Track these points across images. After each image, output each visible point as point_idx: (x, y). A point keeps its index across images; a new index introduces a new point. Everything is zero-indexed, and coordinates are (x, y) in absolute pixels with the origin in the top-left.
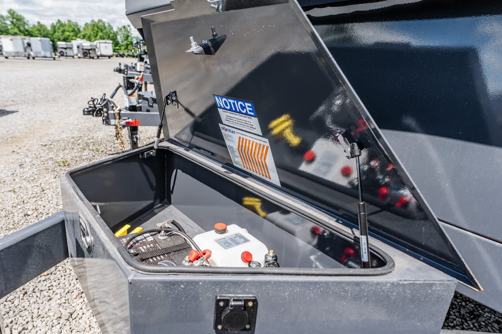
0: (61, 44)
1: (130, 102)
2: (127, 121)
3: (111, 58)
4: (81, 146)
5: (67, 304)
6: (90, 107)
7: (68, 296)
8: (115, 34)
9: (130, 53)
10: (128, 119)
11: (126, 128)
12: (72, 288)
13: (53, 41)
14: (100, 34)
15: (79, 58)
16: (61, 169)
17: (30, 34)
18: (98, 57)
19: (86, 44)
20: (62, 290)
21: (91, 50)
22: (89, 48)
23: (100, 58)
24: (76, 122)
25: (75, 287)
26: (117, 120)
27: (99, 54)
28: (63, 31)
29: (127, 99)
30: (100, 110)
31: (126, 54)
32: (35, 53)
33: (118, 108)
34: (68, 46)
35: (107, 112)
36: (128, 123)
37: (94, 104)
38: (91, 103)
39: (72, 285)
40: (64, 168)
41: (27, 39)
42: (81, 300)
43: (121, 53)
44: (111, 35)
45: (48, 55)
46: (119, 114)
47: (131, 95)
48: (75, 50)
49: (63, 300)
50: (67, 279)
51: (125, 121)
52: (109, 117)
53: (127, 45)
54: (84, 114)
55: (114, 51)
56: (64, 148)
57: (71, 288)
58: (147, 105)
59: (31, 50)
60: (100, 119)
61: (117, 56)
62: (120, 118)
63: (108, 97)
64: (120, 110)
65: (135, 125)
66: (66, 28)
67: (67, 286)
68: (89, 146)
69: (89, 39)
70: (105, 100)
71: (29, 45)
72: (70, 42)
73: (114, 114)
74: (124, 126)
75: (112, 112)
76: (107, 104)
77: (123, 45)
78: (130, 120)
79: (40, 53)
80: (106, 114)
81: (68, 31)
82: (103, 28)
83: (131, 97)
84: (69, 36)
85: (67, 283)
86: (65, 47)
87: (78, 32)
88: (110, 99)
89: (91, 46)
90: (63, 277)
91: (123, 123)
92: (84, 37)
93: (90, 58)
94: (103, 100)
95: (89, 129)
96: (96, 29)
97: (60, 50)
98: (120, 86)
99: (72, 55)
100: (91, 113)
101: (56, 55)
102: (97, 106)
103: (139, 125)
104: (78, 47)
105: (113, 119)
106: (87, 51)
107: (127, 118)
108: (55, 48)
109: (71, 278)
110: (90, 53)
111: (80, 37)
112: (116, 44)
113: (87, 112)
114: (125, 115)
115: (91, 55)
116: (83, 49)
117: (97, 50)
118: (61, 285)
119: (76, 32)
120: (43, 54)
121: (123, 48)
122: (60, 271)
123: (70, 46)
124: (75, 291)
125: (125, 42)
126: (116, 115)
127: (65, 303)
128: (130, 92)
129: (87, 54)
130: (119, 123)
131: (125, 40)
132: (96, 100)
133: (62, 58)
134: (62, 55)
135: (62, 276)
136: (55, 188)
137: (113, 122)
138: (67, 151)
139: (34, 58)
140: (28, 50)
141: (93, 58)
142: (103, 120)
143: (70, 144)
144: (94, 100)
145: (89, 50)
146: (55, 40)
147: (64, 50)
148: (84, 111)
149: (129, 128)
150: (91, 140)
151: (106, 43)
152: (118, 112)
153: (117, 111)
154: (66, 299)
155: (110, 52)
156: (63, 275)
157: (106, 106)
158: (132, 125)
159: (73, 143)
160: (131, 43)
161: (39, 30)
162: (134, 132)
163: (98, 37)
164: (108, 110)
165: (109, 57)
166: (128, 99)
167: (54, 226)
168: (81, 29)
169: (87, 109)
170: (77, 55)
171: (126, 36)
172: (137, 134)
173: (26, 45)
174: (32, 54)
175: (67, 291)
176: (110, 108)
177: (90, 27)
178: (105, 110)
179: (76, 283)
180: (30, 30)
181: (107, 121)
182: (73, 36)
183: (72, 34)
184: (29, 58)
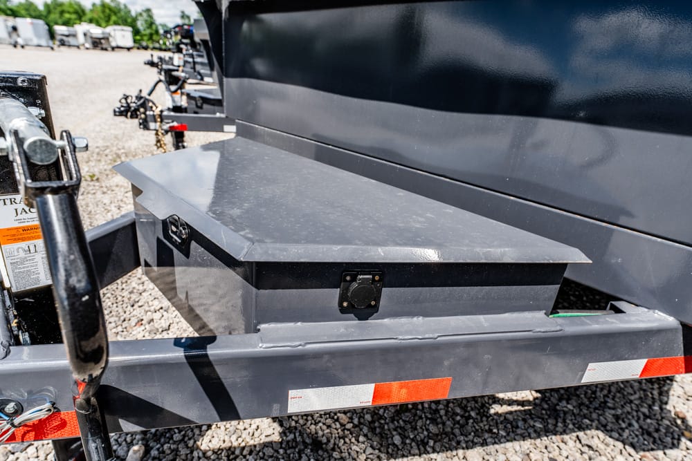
0: (60, 29)
1: (174, 101)
2: (171, 124)
3: (131, 50)
4: (110, 157)
5: (125, 333)
6: (122, 106)
7: (125, 324)
8: (135, 20)
9: (157, 45)
10: (173, 122)
11: (169, 134)
12: (129, 316)
13: (48, 24)
14: (114, 18)
15: (87, 49)
16: (88, 185)
17: (14, 14)
18: (113, 49)
19: (96, 31)
20: (117, 319)
21: (103, 38)
22: (101, 36)
23: (116, 49)
24: (98, 129)
25: (132, 315)
26: (158, 124)
27: (114, 44)
28: (62, 13)
29: (170, 98)
30: (136, 110)
31: (151, 46)
32: (25, 40)
33: (159, 109)
34: (71, 33)
35: (144, 113)
36: (172, 129)
37: (127, 103)
38: (123, 101)
39: (128, 313)
40: (92, 183)
41: (11, 21)
42: (143, 328)
43: (144, 44)
44: (129, 20)
45: (43, 42)
46: (161, 116)
47: (175, 92)
48: (81, 39)
49: (120, 329)
50: (120, 306)
51: (168, 125)
52: (149, 119)
53: (151, 35)
54: (115, 115)
55: (135, 41)
56: (87, 160)
57: (127, 316)
58: (194, 106)
59: (18, 36)
60: (136, 121)
61: (138, 48)
62: (161, 122)
63: (144, 94)
64: (162, 111)
65: (180, 130)
66: (66, 8)
67: (122, 314)
68: (120, 158)
69: (99, 25)
70: (141, 98)
71: (15, 29)
72: (73, 26)
73: (154, 116)
74: (167, 132)
75: (151, 113)
76: (144, 103)
77: (145, 35)
78: (175, 124)
79: (31, 40)
80: (143, 116)
81: (69, 12)
82: (116, 11)
83: (174, 95)
84: (70, 19)
85: (120, 310)
86: (66, 33)
87: (81, 14)
88: (148, 97)
89: (103, 33)
90: (115, 305)
91: (166, 127)
92: (91, 21)
93: (102, 49)
94: (139, 98)
95: (116, 137)
96: (107, 11)
97: (58, 37)
98: (160, 81)
99: (77, 44)
100: (124, 114)
101: (54, 44)
102: (132, 105)
103: (186, 130)
104: (85, 35)
105: (152, 122)
106: (98, 40)
107: (170, 121)
108: (52, 35)
109: (125, 305)
110: (101, 43)
111: (85, 21)
112: (136, 32)
113: (119, 112)
114: (168, 117)
115: (104, 46)
116: (92, 38)
117: (111, 39)
118: (113, 313)
119: (80, 14)
120: (36, 41)
121: (145, 38)
122: (109, 298)
123: (74, 33)
124: (132, 319)
125: (148, 31)
126: (157, 117)
127: (123, 331)
128: (173, 88)
129: (97, 43)
130: (160, 127)
131: (148, 28)
132: (130, 98)
133: (63, 48)
134: (63, 43)
135: (113, 304)
136: (84, 207)
137: (152, 125)
138: (92, 164)
139: (23, 47)
140: (14, 36)
141: (106, 49)
142: (140, 124)
143: (95, 155)
144: (128, 97)
145: (100, 39)
146: (51, 24)
147: (64, 38)
148: (115, 111)
149: (173, 133)
150: (123, 151)
151: (123, 30)
152: (159, 113)
153: (157, 112)
154: (124, 326)
155: (130, 43)
156: (114, 302)
157: (143, 105)
158: (178, 130)
159: (98, 154)
160: (157, 32)
161: (27, 10)
162: (179, 140)
163: (111, 22)
164: (146, 110)
165: (129, 49)
166: (172, 97)
167: (124, 228)
168: (87, 11)
169: (119, 108)
170: (83, 45)
171: (149, 22)
172: (183, 141)
173: (11, 29)
174: (20, 41)
175: (122, 318)
176: (148, 108)
177: (99, 9)
178: (142, 110)
179: (132, 310)
180: (15, 8)
181: (145, 125)
182: (76, 19)
183: (74, 16)
184: (15, 46)
